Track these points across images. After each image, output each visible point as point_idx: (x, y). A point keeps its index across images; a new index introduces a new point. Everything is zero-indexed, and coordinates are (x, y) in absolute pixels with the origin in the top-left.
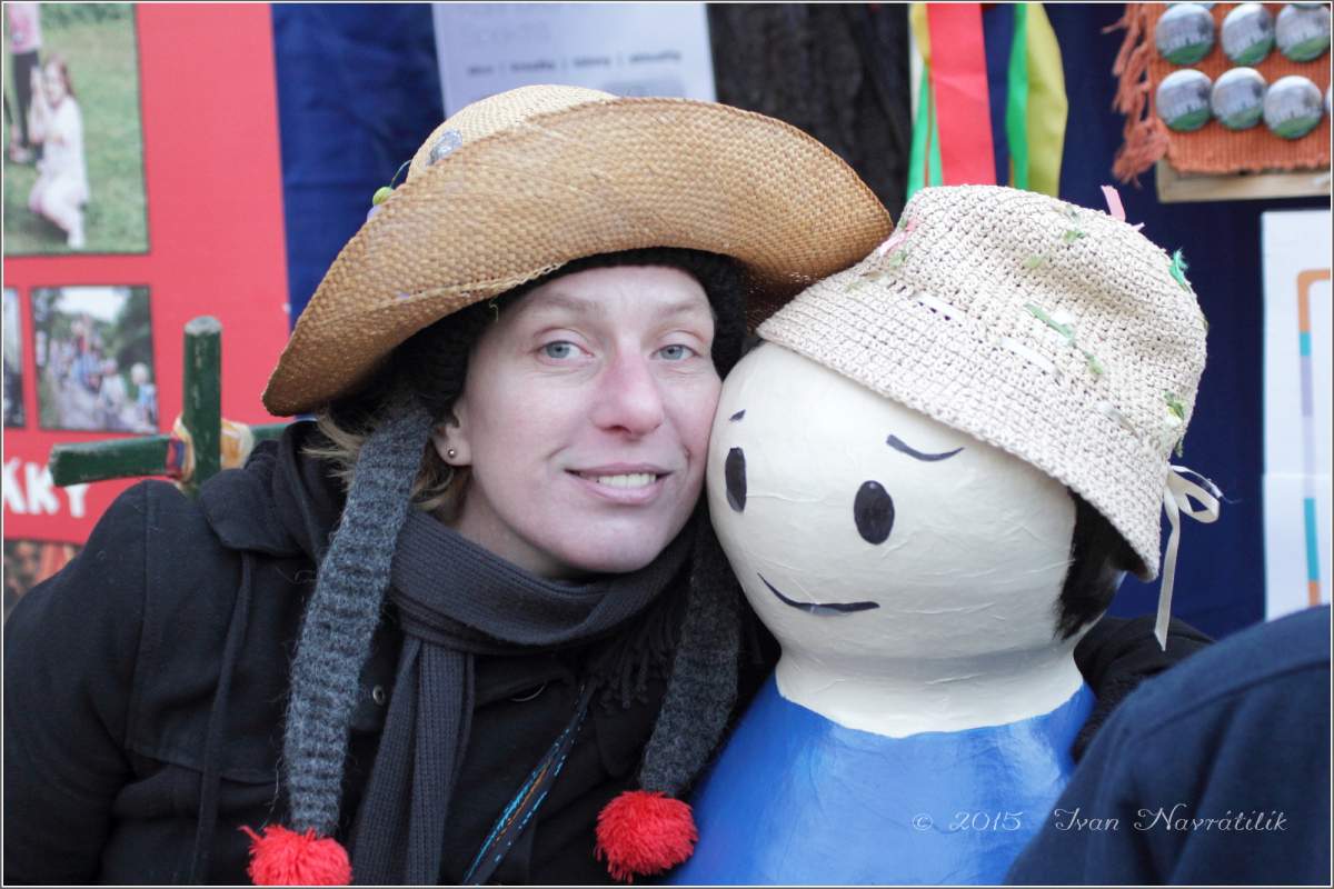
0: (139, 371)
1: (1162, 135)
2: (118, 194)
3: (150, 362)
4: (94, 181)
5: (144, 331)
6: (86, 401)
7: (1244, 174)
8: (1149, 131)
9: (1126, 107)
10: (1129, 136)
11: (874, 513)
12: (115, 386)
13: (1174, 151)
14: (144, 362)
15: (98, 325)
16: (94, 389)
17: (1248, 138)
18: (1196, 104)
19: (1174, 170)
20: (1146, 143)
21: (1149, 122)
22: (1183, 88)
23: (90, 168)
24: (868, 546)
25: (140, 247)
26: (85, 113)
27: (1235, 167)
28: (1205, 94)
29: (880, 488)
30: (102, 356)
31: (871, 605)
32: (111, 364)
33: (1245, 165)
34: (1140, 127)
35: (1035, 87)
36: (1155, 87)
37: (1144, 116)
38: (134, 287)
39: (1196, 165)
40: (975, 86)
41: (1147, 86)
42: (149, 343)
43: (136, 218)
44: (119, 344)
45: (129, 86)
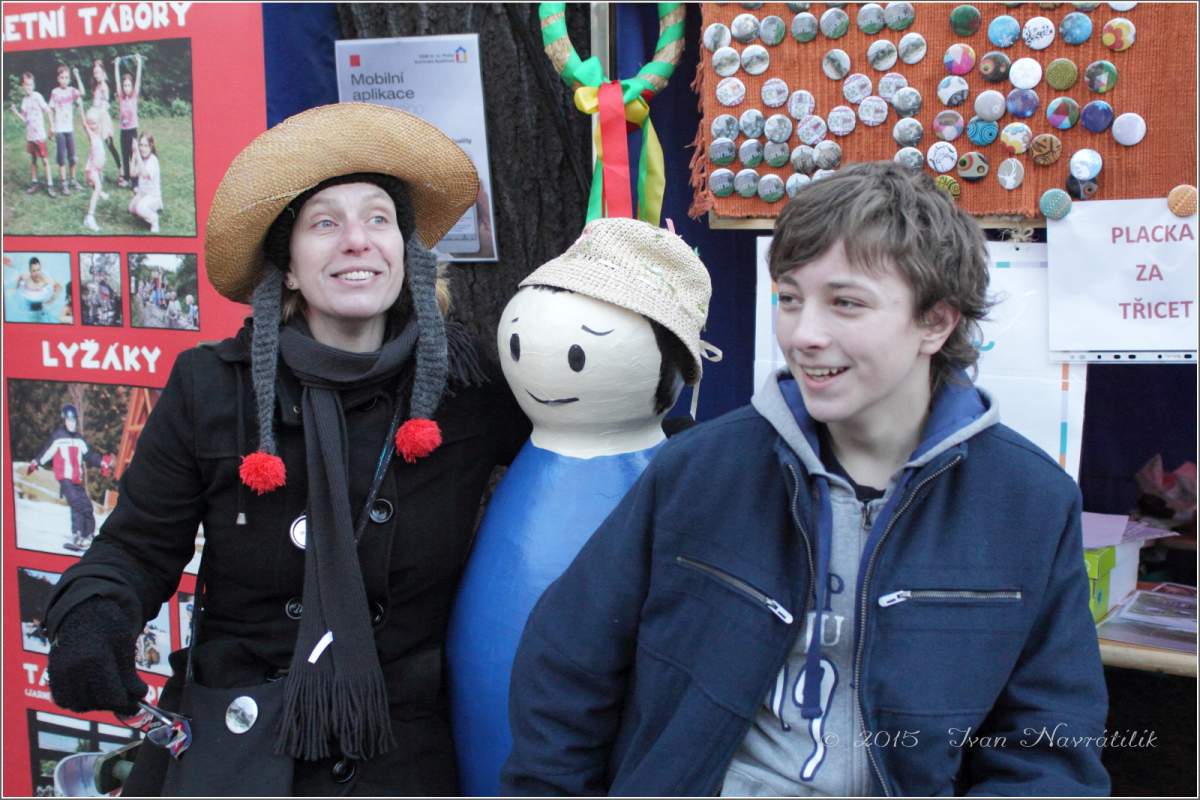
0: (189, 298)
1: (711, 198)
2: (179, 205)
3: (195, 293)
4: (165, 199)
5: (193, 277)
6: (159, 313)
7: (749, 217)
8: (705, 196)
9: (695, 184)
10: (696, 199)
11: (577, 358)
12: (175, 306)
13: (716, 206)
14: (193, 294)
15: (166, 273)
16: (163, 307)
17: (751, 201)
18: (727, 184)
19: (716, 214)
20: (704, 201)
21: (705, 192)
22: (721, 176)
23: (164, 193)
24: (574, 373)
25: (193, 234)
26: (162, 163)
27: (745, 214)
28: (731, 180)
29: (579, 347)
30: (168, 290)
31: (575, 400)
32: (174, 294)
33: (749, 214)
34: (701, 194)
35: (651, 172)
36: (708, 176)
37: (703, 189)
38: (187, 254)
39: (727, 213)
40: (624, 171)
41: (704, 175)
42: (195, 284)
43: (190, 218)
44: (178, 284)
45: (188, 151)
